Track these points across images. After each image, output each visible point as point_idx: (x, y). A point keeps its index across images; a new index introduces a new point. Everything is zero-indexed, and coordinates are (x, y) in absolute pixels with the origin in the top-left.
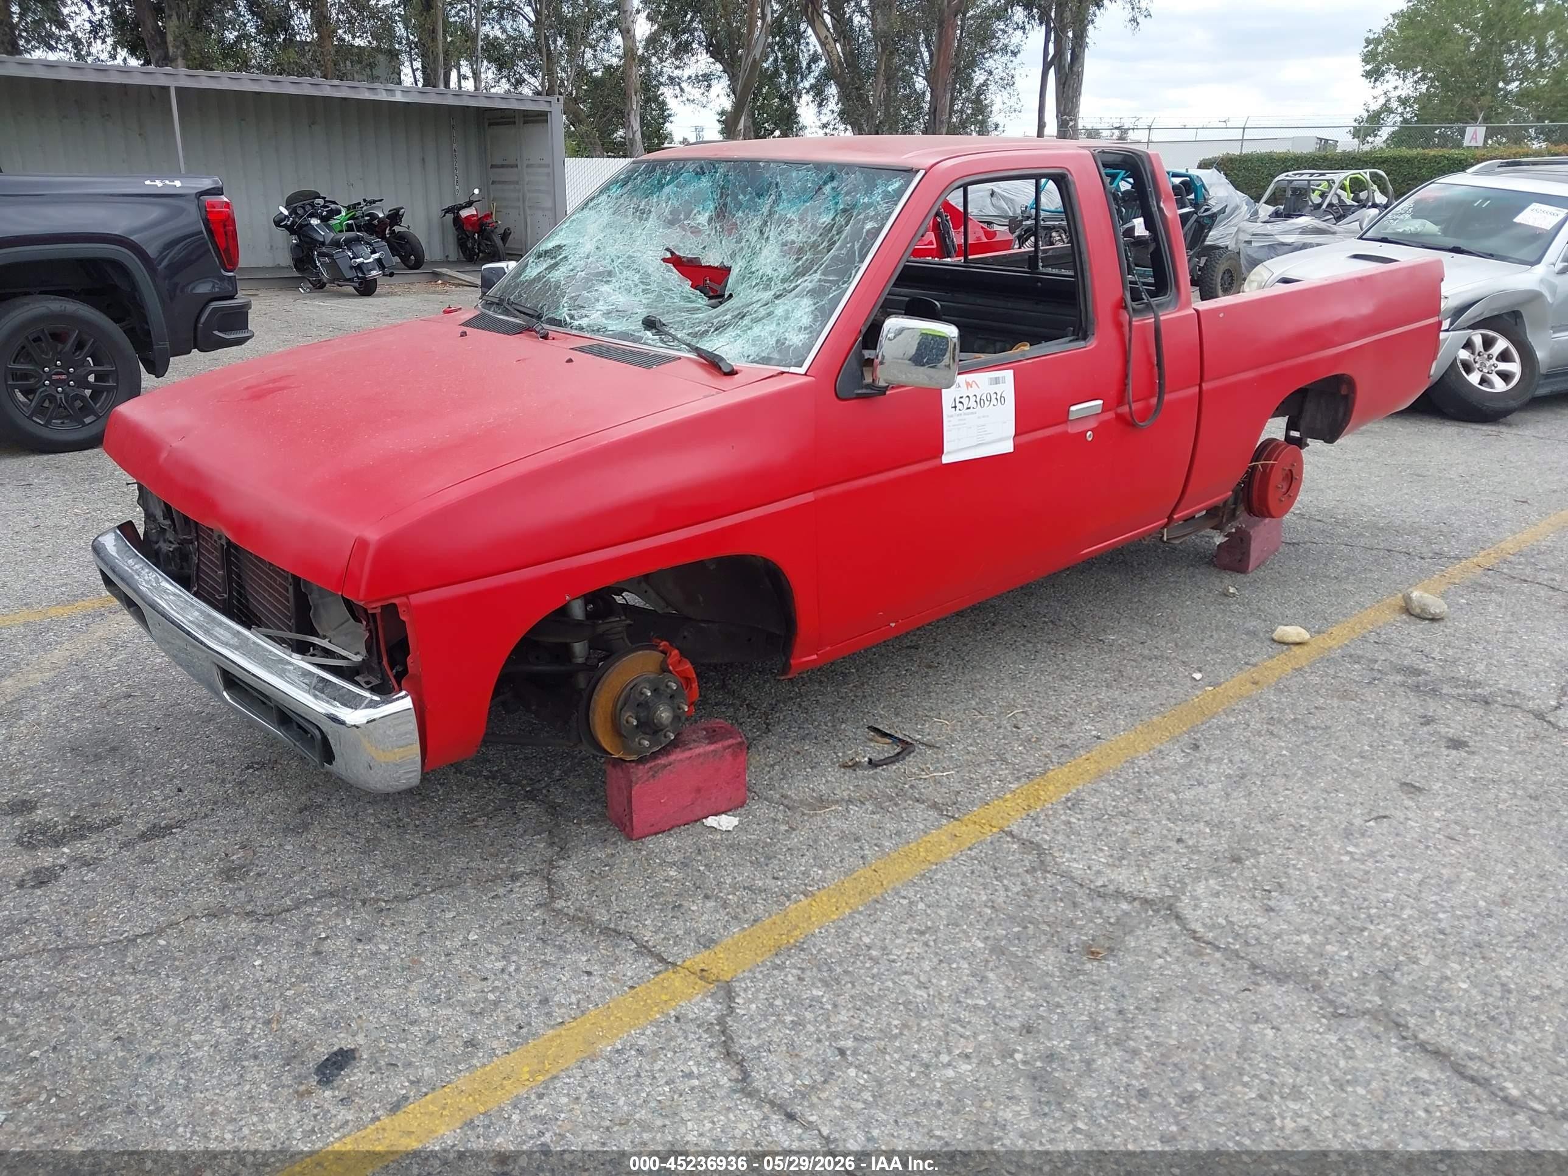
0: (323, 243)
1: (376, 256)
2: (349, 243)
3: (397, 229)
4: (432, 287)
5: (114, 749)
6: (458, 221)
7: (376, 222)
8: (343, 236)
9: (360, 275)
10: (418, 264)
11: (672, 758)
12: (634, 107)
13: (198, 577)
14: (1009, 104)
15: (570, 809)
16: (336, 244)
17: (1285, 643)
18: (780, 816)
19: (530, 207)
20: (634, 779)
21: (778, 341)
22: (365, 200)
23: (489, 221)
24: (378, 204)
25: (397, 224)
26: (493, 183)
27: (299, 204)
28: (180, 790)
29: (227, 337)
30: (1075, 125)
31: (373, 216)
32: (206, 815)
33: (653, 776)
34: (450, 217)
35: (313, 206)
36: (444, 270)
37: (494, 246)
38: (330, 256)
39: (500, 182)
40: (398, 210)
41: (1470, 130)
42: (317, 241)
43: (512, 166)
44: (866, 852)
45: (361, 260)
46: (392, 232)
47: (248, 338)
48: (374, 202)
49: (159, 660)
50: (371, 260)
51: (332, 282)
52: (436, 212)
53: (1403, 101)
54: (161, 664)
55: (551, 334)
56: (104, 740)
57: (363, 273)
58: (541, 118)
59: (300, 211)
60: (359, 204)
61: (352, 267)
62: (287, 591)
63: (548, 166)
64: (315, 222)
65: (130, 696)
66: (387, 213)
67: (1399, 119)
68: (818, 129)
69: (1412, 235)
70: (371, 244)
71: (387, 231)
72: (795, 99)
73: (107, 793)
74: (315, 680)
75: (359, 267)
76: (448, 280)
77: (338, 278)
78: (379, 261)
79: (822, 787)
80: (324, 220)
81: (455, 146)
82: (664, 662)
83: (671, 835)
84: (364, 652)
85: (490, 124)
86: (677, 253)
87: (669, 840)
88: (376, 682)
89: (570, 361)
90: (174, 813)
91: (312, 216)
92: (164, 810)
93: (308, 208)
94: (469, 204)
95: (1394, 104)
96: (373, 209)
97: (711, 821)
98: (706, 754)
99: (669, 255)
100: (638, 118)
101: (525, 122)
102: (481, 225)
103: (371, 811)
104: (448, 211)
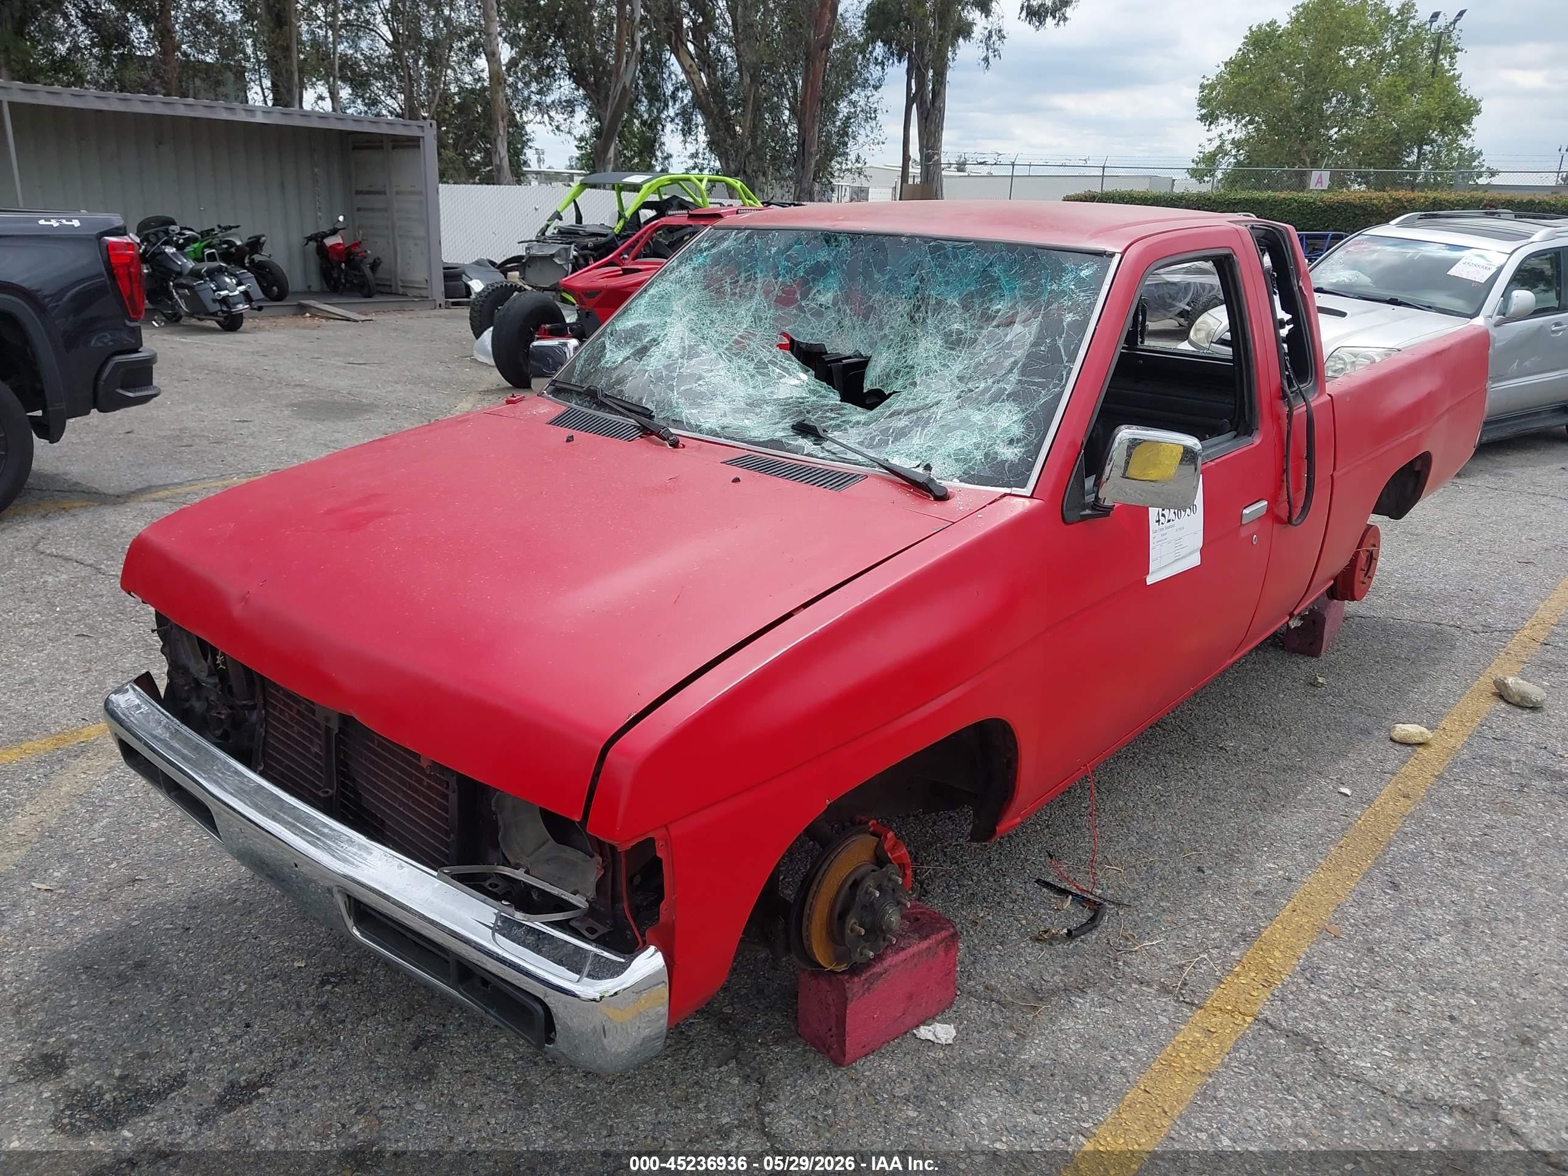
0: (180, 274)
1: (242, 288)
2: (212, 274)
3: (257, 258)
4: (300, 321)
5: (140, 965)
6: (322, 250)
7: (233, 250)
8: (205, 266)
9: (225, 309)
10: (280, 297)
11: (887, 963)
12: (501, 132)
13: (265, 754)
14: (872, 136)
15: (745, 1023)
16: (196, 274)
17: (1409, 745)
18: (998, 1018)
19: (400, 236)
20: (850, 995)
21: (987, 455)
22: (219, 226)
23: (358, 250)
24: (233, 230)
25: (257, 253)
26: (359, 209)
27: (152, 231)
28: (248, 1026)
29: (131, 395)
30: (939, 160)
31: (231, 244)
32: (295, 1064)
33: (869, 988)
34: (313, 245)
35: (167, 233)
36: (311, 302)
37: (364, 276)
38: (191, 288)
39: (366, 210)
40: (258, 238)
41: (1315, 174)
42: (173, 271)
43: (379, 193)
44: (1122, 1063)
45: (224, 293)
46: (252, 261)
47: (155, 395)
48: (230, 228)
49: (155, 825)
50: (237, 293)
51: (190, 315)
52: (297, 239)
53: (1237, 144)
54: (158, 830)
55: (682, 441)
56: (122, 951)
57: (230, 308)
58: (413, 143)
59: (153, 239)
60: (213, 230)
61: (215, 301)
62: (446, 797)
63: (421, 193)
64: (170, 250)
65: (135, 881)
66: (246, 240)
67: (1232, 160)
68: (687, 159)
69: (1346, 285)
70: (236, 276)
71: (246, 261)
72: (660, 127)
73: (154, 1037)
74: (522, 931)
75: (224, 300)
76: (316, 313)
77: (199, 310)
78: (245, 294)
79: (1027, 971)
80: (180, 248)
81: (316, 170)
82: (879, 847)
83: (883, 1056)
84: (592, 894)
85: (355, 148)
86: (796, 339)
87: (886, 1063)
88: (602, 930)
89: (737, 480)
90: (251, 1062)
91: (166, 243)
92: (235, 1059)
93: (161, 234)
94: (334, 232)
95: (1228, 147)
96: (229, 235)
97: (924, 1032)
98: (920, 953)
99: (786, 341)
100: (506, 145)
101: (394, 148)
102: (350, 255)
103: (503, 1040)
104: (310, 239)
